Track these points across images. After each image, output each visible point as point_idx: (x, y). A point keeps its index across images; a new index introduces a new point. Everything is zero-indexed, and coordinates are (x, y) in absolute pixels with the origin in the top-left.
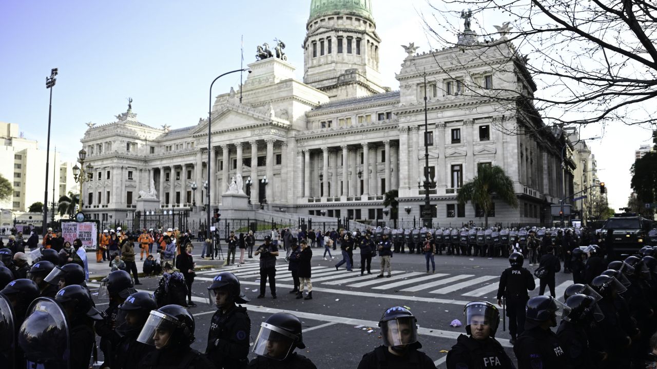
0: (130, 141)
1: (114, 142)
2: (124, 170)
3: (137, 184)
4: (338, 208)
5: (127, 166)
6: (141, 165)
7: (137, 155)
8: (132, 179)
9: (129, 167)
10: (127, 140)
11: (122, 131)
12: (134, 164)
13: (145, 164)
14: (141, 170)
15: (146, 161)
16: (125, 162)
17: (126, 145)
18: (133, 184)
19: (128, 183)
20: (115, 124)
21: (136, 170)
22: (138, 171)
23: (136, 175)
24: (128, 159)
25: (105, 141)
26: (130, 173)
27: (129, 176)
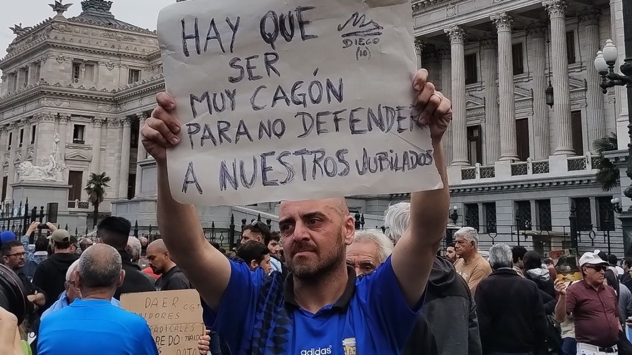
0: (80, 57)
1: (45, 60)
2: (63, 122)
3: (94, 154)
4: (489, 198)
5: (70, 112)
6: (104, 111)
7: (94, 89)
8: (82, 142)
9: (73, 115)
10: (73, 55)
11: (61, 36)
12: (86, 108)
13: (114, 109)
14: (105, 122)
15: (116, 101)
16: (65, 104)
17: (70, 66)
18: (83, 153)
19: (71, 152)
20: (50, 21)
21: (94, 121)
22: (98, 125)
23: (91, 133)
24: (73, 97)
25: (32, 61)
26: (79, 130)
27: (76, 136)
